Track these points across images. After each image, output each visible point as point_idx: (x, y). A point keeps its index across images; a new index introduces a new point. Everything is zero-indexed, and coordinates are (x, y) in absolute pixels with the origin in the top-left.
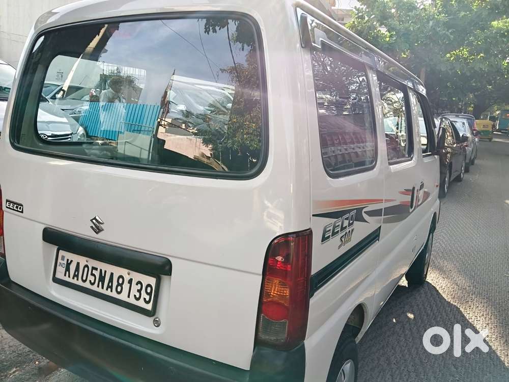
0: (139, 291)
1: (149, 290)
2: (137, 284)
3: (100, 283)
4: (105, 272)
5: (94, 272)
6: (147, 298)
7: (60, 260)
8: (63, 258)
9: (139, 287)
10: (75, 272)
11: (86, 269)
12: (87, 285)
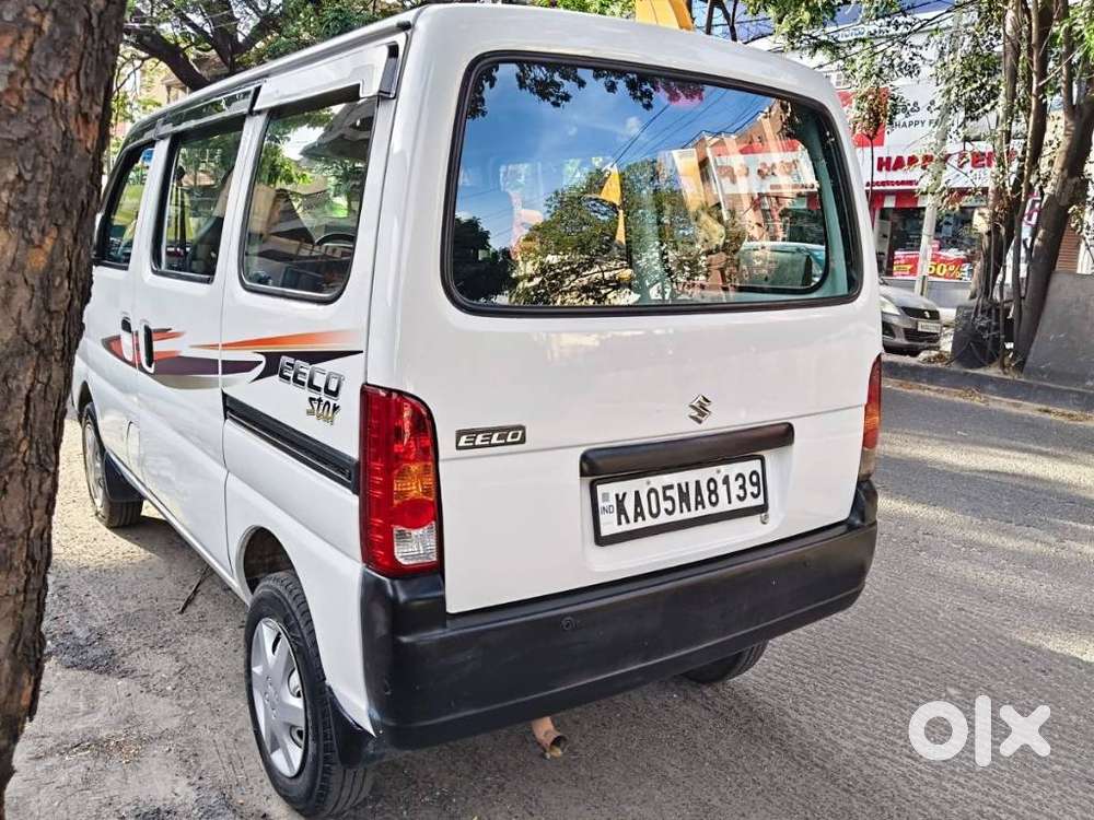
0: (742, 487)
1: (754, 478)
2: (736, 479)
3: (684, 504)
4: (687, 484)
5: (668, 493)
6: (755, 490)
7: (601, 504)
8: (606, 496)
9: (740, 481)
10: (636, 510)
11: (653, 496)
12: (663, 519)
